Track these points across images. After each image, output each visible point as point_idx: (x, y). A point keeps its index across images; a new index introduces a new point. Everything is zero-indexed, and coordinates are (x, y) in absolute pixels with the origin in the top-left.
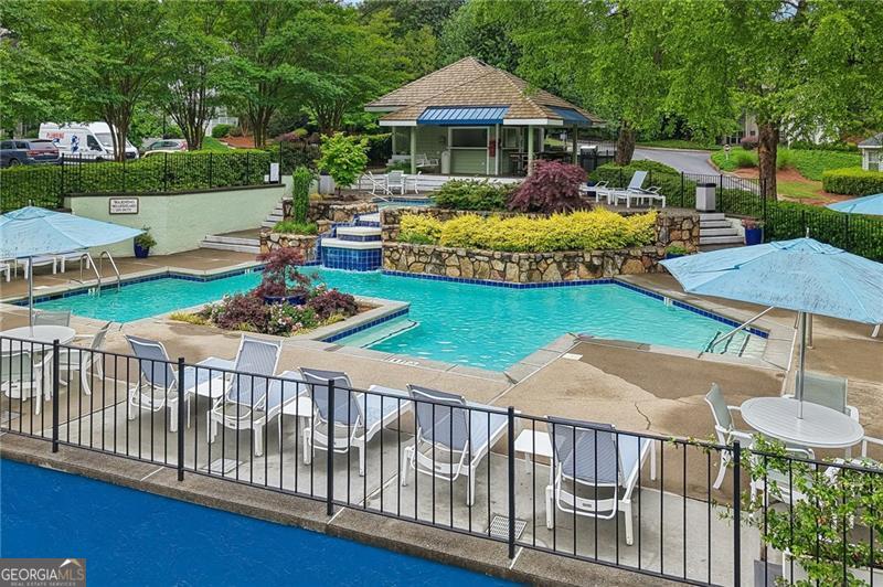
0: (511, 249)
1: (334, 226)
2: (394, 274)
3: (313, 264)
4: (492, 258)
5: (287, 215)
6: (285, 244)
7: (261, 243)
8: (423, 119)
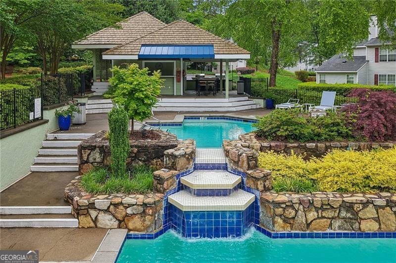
1: (178, 176)
2: (290, 236)
3: (161, 232)
5: (83, 163)
6: (121, 212)
7: (78, 212)
8: (141, 53)
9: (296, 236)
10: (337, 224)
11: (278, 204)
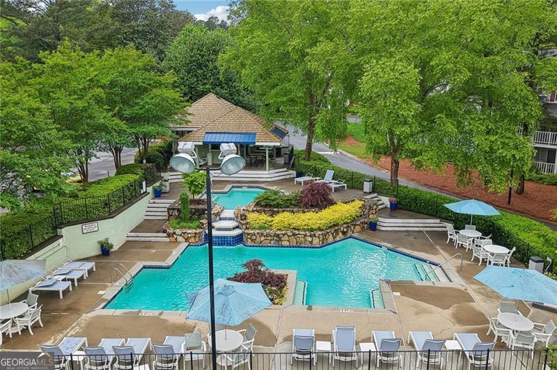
0: (312, 230)
2: (253, 246)
3: (203, 244)
4: (305, 235)
5: (170, 216)
6: (186, 236)
7: (169, 235)
8: (205, 140)
9: (256, 246)
10: (272, 242)
11: (249, 234)
